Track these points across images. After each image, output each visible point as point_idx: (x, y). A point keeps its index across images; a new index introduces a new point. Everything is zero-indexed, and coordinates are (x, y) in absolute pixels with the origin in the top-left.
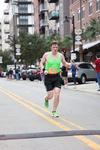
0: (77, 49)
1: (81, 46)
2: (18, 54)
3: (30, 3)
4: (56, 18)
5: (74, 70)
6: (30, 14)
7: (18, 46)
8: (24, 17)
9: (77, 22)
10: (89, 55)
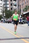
0: (22, 14)
1: (23, 13)
2: (5, 15)
3: (8, 1)
4: (15, 5)
5: (21, 20)
6: (8, 4)
7: (4, 13)
8: (6, 5)
9: (22, 6)
10: (25, 16)
